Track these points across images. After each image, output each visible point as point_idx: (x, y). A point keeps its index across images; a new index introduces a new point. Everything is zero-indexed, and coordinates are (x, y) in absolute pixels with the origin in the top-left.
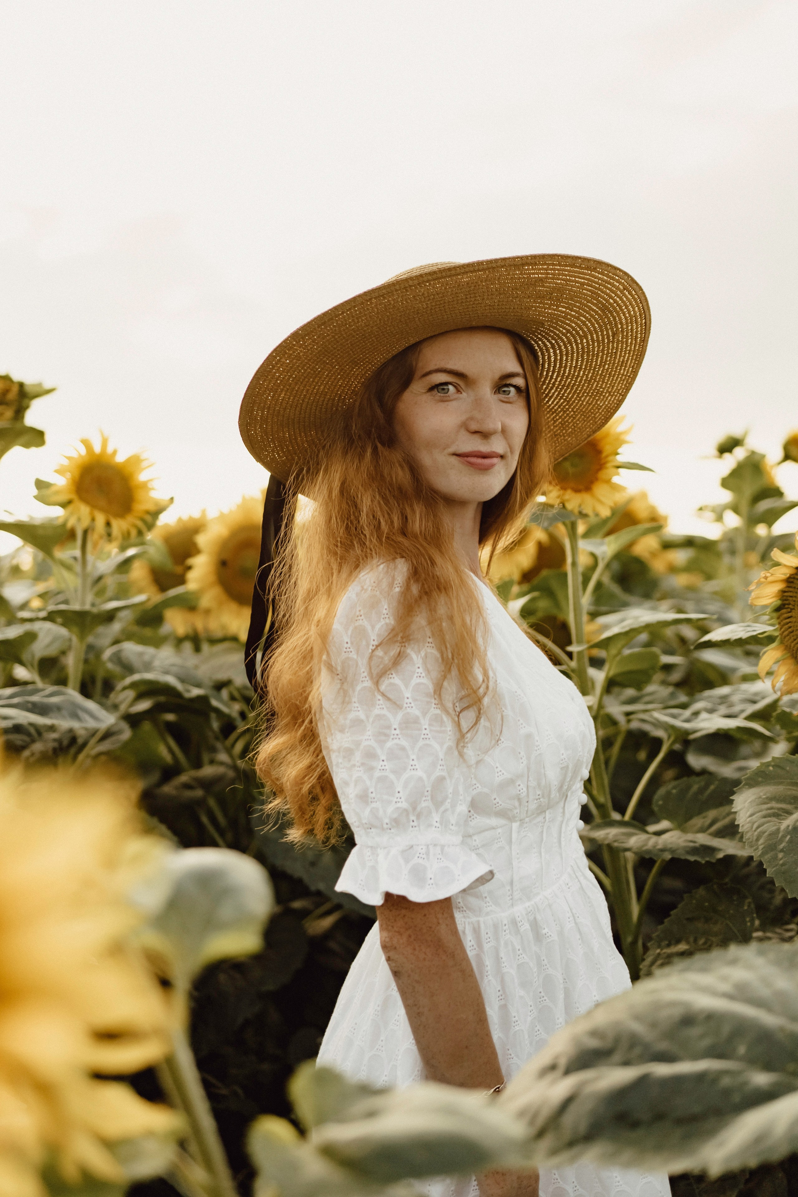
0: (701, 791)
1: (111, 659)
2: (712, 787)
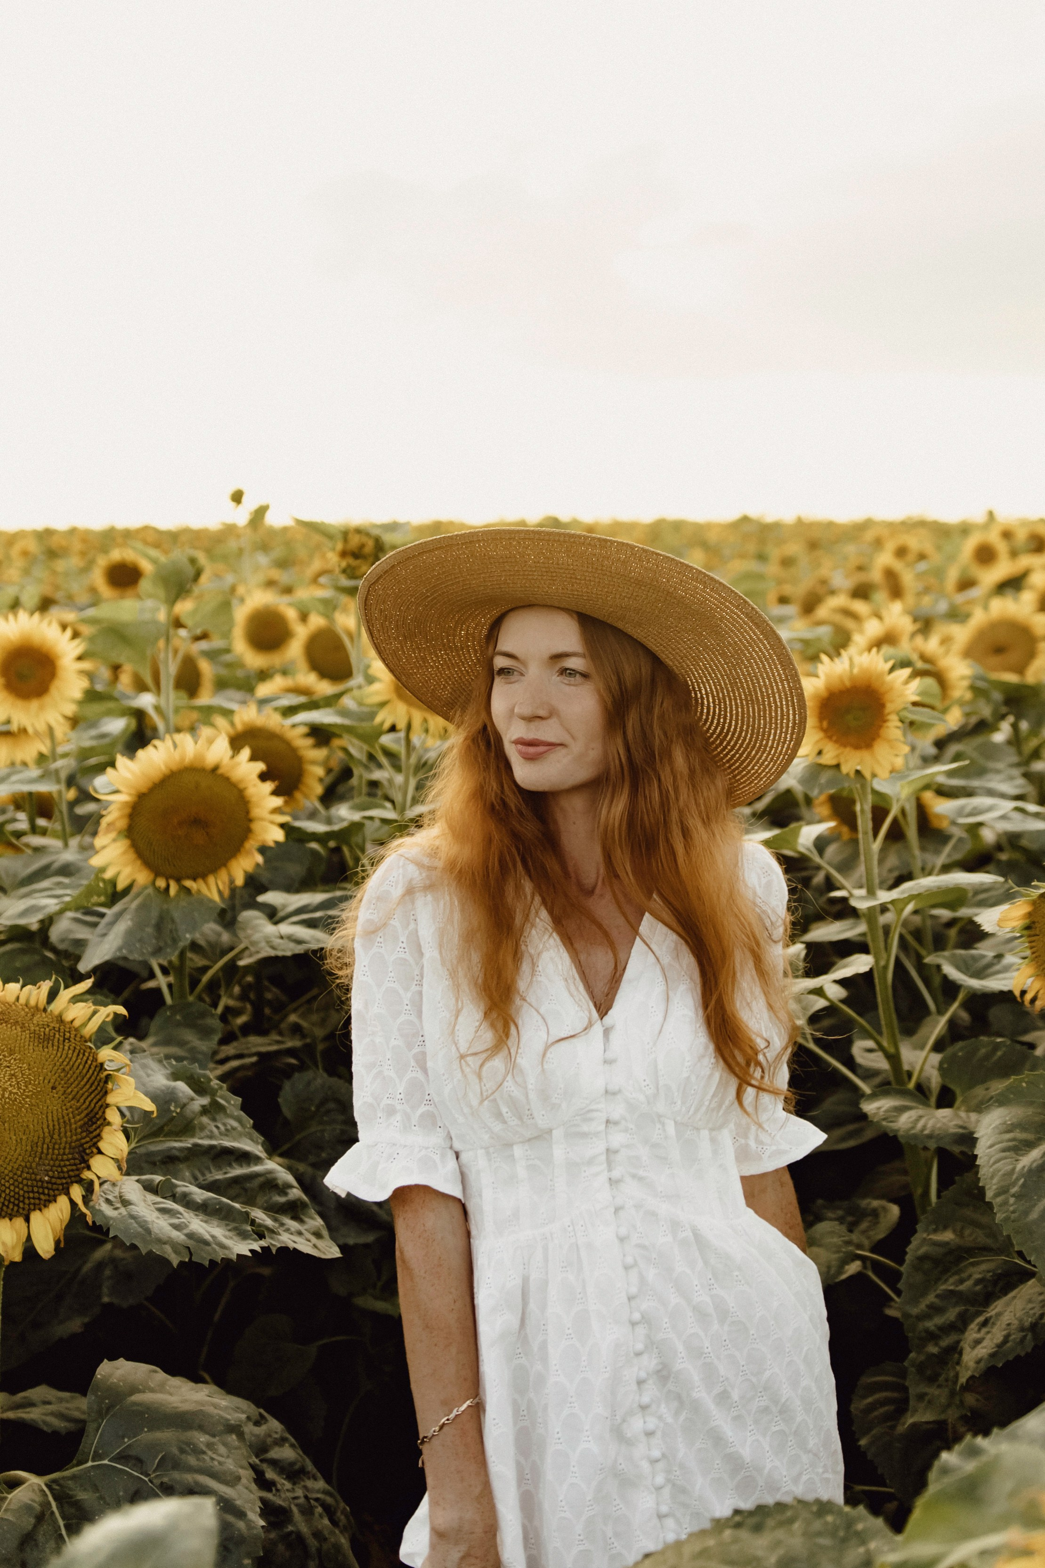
0: (989, 1055)
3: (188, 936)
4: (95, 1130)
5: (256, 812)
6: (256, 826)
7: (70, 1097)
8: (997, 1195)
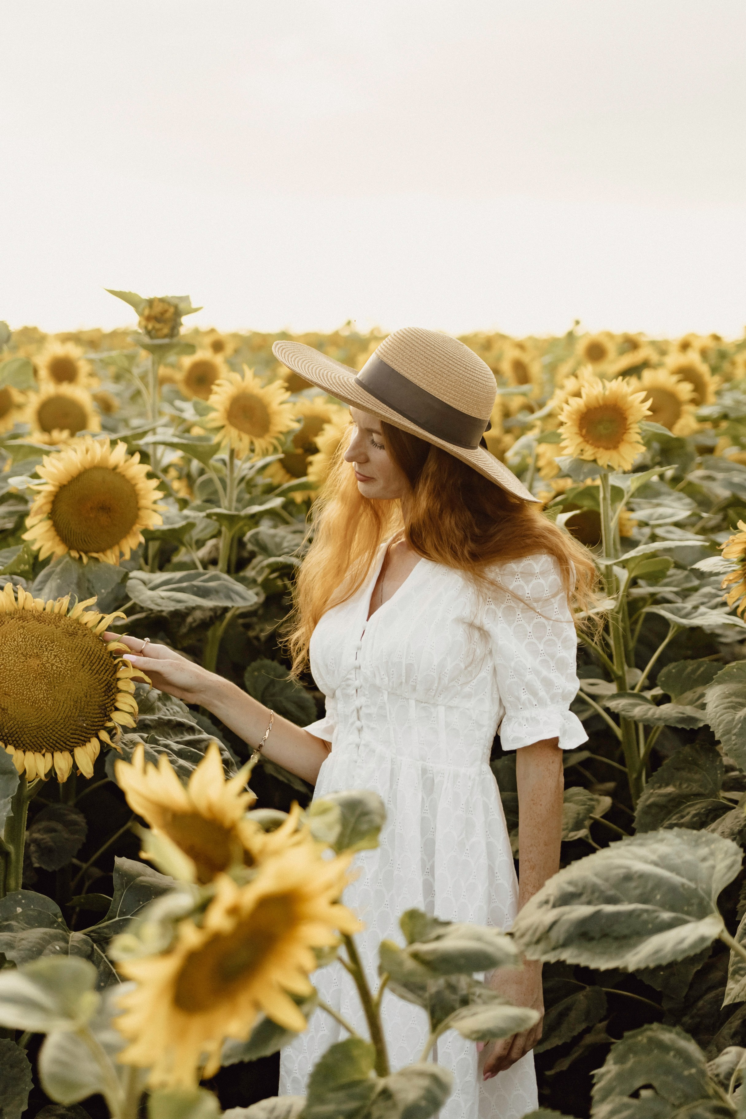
0: (694, 671)
1: (250, 541)
2: (702, 669)
3: (103, 591)
4: (112, 695)
5: (143, 502)
6: (142, 513)
7: (95, 671)
8: (723, 735)
